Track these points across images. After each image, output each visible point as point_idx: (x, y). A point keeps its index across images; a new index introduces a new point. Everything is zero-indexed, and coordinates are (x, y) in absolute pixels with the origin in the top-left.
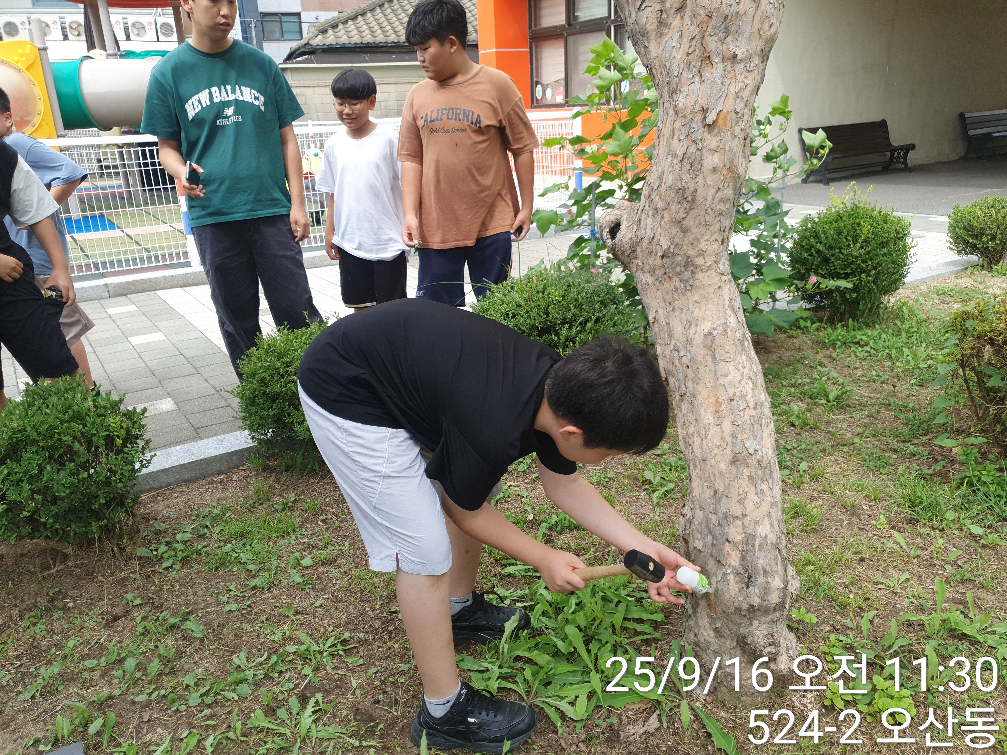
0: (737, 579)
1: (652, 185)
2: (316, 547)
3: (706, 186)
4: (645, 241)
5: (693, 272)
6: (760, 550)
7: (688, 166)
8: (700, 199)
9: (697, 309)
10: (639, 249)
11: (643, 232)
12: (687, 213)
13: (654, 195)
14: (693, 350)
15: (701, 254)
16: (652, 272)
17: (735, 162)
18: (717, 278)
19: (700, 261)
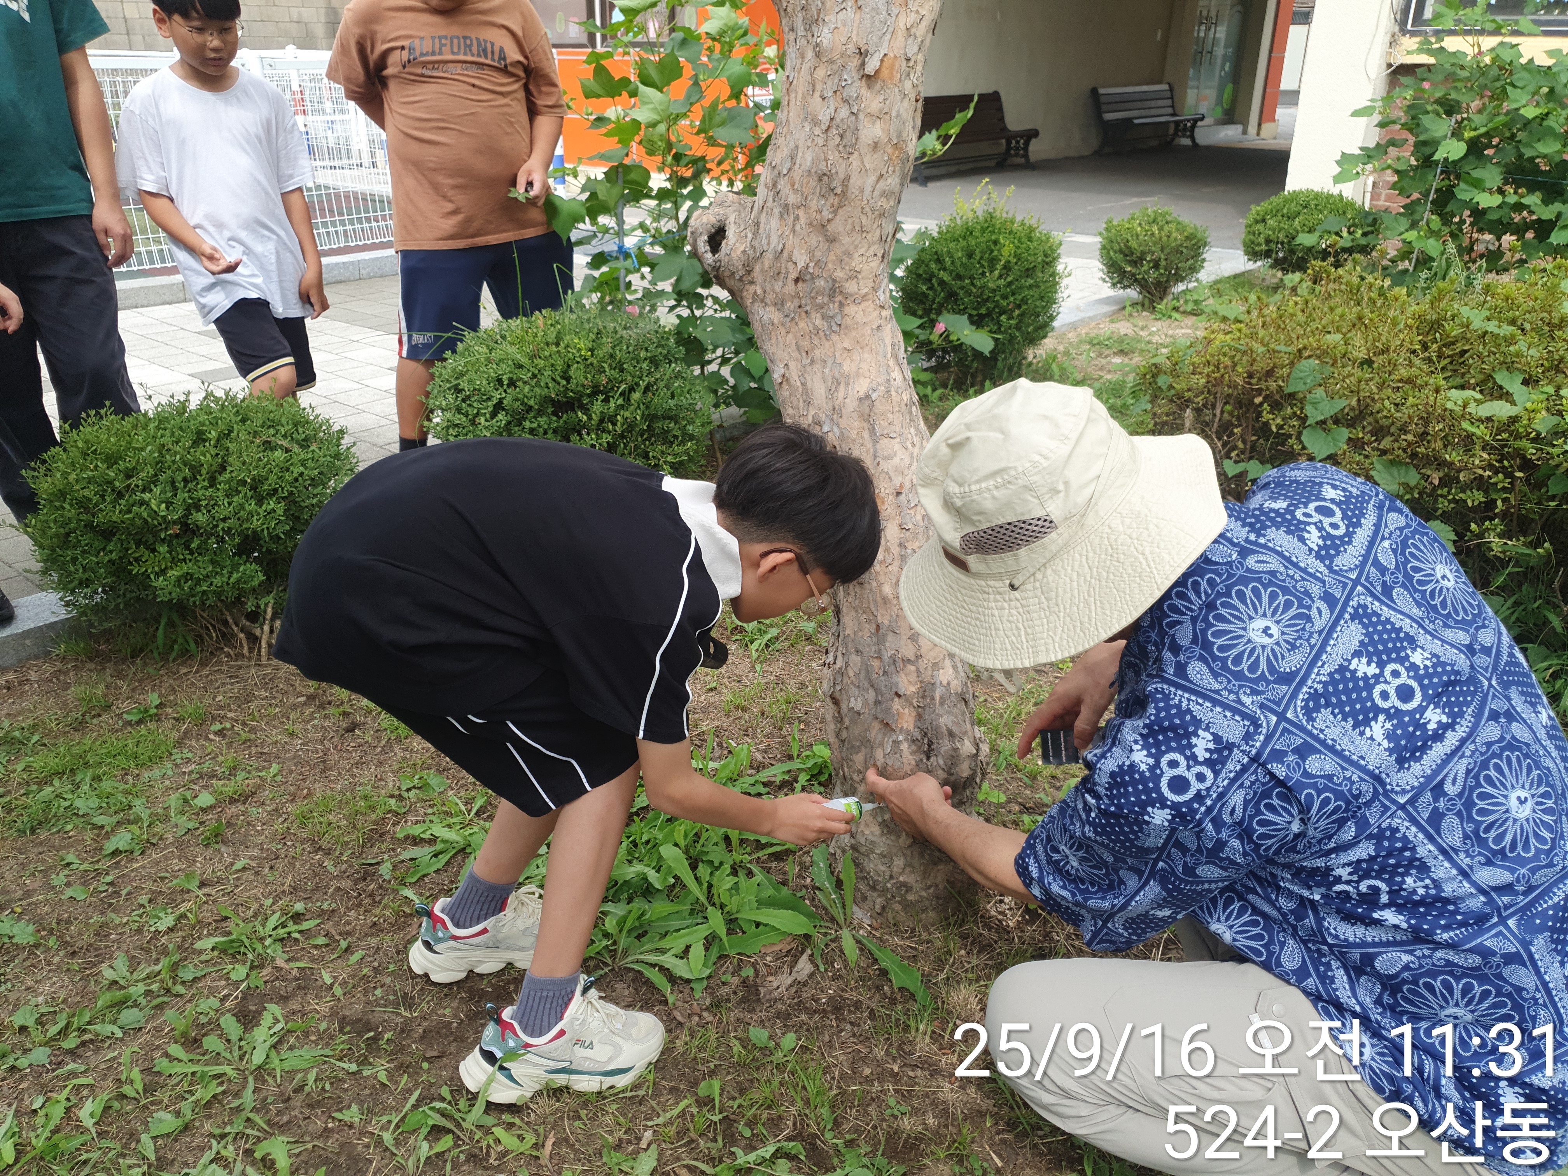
0: (914, 748)
1: (779, 168)
2: (213, 775)
3: (864, 171)
4: (769, 256)
5: (841, 304)
6: (942, 703)
7: (837, 139)
8: (853, 191)
9: (848, 361)
10: (757, 268)
11: (765, 242)
12: (835, 213)
13: (782, 184)
14: (843, 422)
15: (854, 275)
16: (779, 304)
17: (905, 135)
18: (876, 313)
19: (851, 287)
